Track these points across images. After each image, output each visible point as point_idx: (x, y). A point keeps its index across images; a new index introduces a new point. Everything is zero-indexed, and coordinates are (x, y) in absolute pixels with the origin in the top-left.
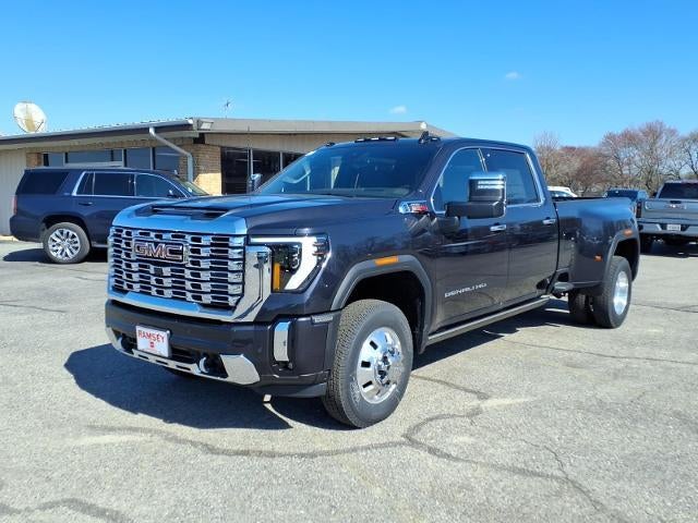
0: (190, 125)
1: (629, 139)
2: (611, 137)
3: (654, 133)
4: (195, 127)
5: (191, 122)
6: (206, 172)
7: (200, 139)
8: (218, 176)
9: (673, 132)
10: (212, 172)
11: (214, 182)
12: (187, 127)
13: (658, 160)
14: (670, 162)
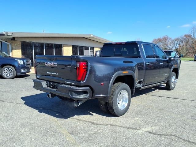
0: (4, 34)
1: (160, 40)
2: (155, 40)
3: (165, 39)
4: (6, 35)
5: (4, 33)
6: (16, 49)
7: (13, 39)
8: (20, 51)
9: (170, 38)
10: (18, 49)
11: (19, 52)
12: (3, 35)
13: (167, 46)
14: (170, 46)
